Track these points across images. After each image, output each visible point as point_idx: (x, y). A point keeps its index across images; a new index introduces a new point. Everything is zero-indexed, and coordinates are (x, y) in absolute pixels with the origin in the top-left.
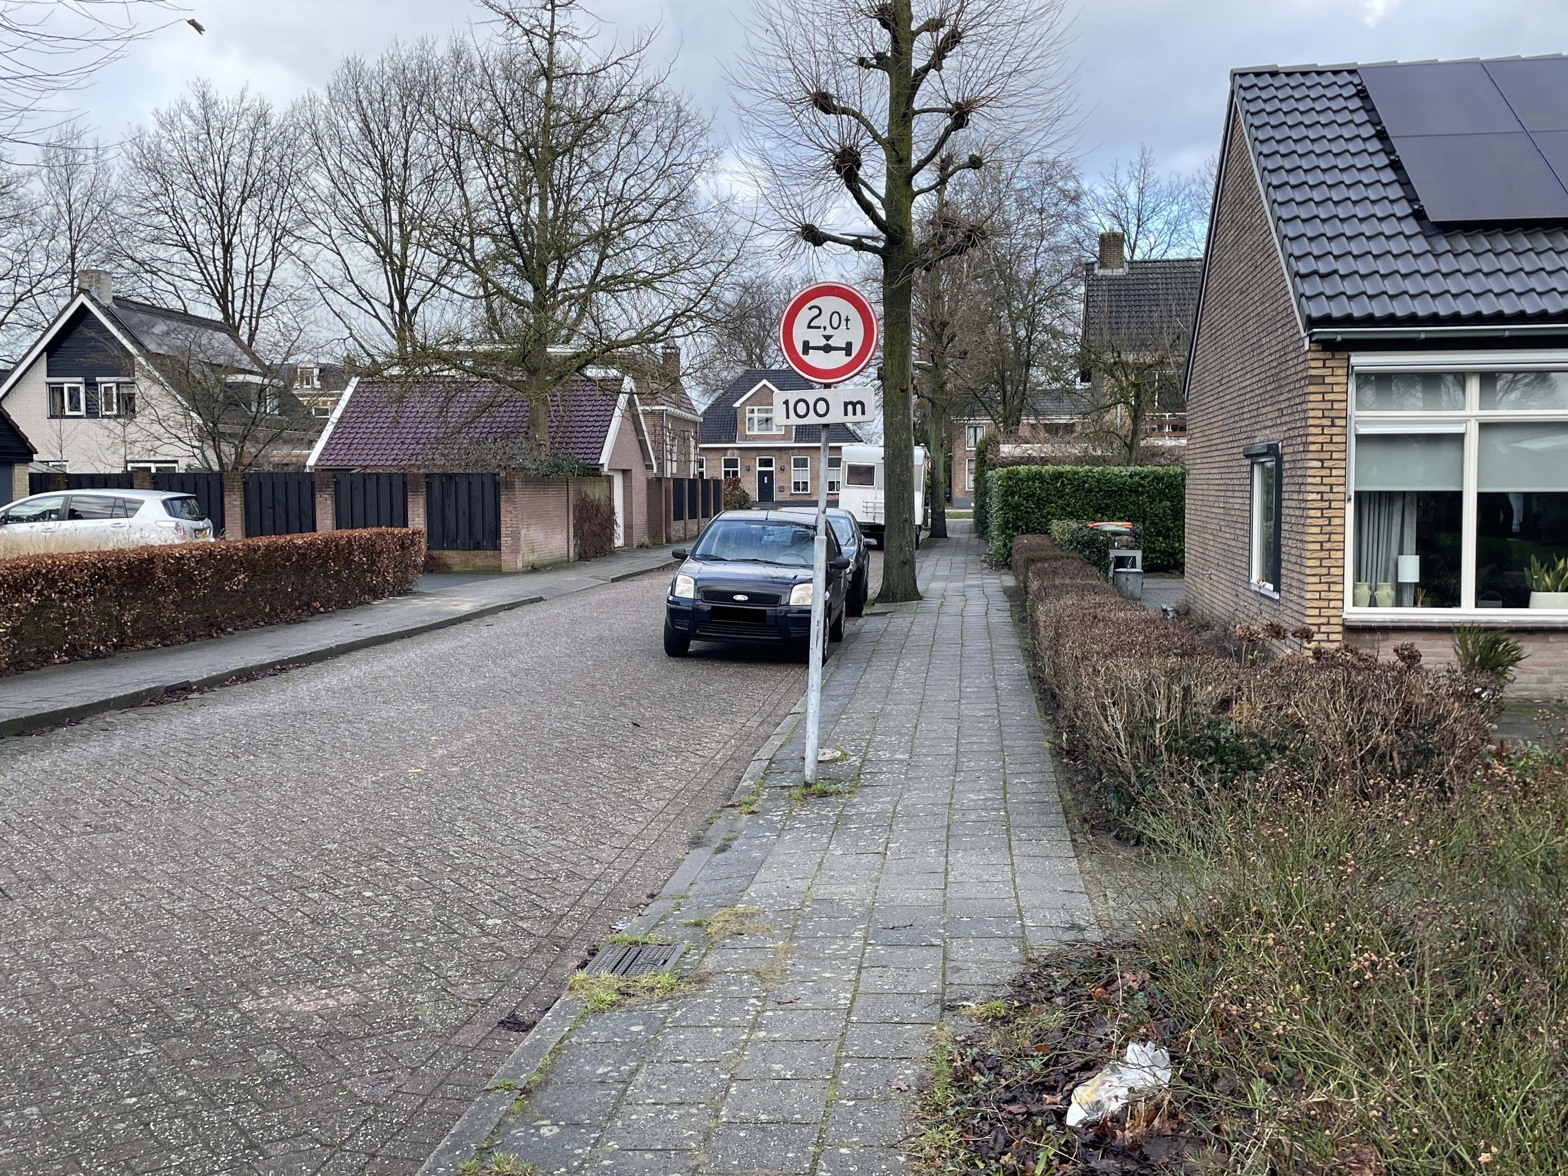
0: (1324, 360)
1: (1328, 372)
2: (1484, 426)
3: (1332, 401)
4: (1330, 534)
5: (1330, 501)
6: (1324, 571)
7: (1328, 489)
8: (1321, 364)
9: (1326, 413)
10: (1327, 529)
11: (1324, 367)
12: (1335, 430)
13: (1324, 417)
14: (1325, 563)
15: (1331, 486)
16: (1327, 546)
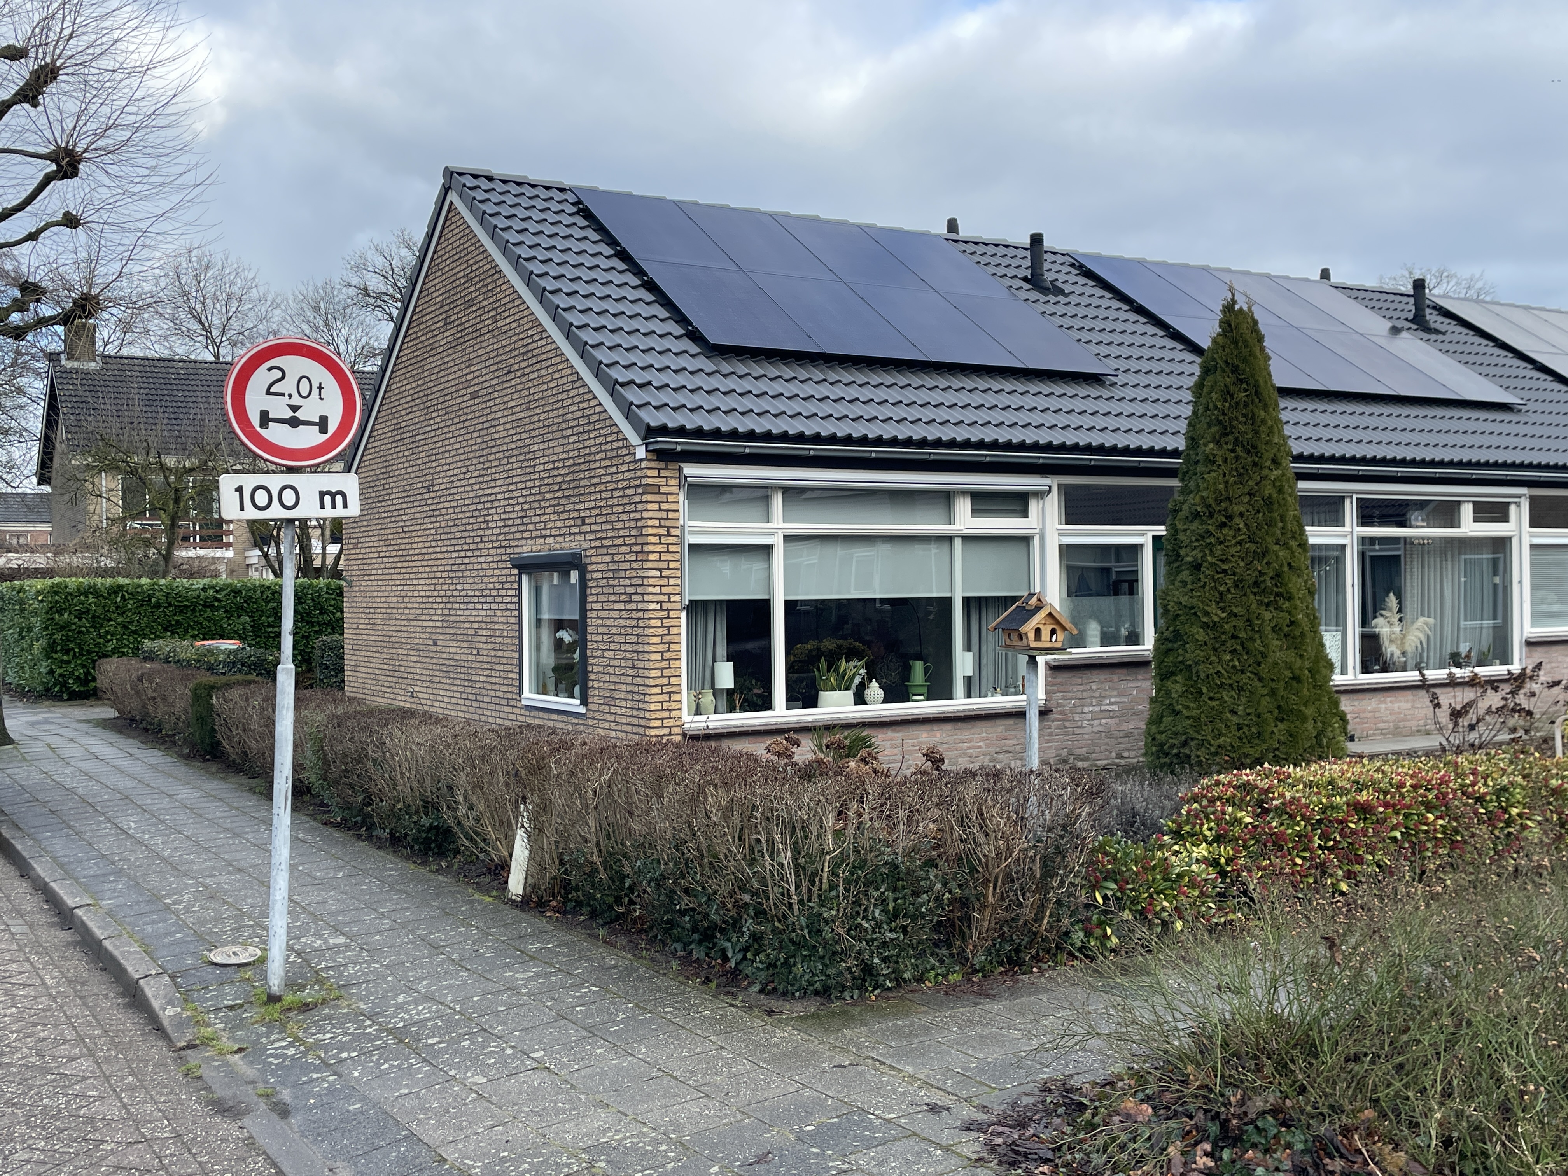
0: (659, 470)
1: (662, 481)
2: (789, 538)
3: (667, 511)
4: (669, 643)
5: (668, 610)
6: (665, 681)
7: (666, 598)
8: (656, 473)
9: (663, 523)
10: (667, 639)
11: (659, 477)
12: (671, 540)
13: (661, 526)
14: (666, 673)
15: (669, 595)
16: (667, 655)
